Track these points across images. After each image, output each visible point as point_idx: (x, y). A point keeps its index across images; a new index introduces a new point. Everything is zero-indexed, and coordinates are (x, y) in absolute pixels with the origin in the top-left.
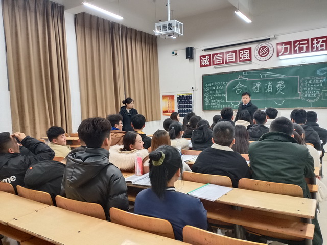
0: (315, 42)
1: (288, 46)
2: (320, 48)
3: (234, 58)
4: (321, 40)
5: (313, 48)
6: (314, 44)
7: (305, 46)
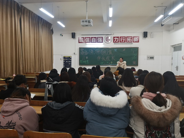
0: (128, 38)
1: (118, 39)
2: (129, 41)
3: (95, 41)
4: (130, 38)
5: (127, 41)
6: (127, 39)
7: (124, 39)
